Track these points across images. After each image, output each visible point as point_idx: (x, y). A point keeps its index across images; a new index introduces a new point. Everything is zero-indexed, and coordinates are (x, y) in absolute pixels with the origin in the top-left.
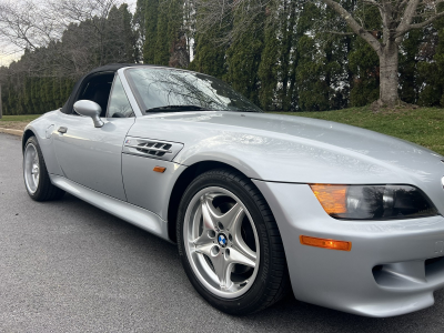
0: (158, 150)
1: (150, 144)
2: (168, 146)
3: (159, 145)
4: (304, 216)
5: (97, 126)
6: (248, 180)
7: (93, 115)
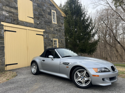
0: (67, 64)
1: (65, 63)
2: (69, 63)
3: (67, 63)
5: (52, 60)
7: (52, 58)
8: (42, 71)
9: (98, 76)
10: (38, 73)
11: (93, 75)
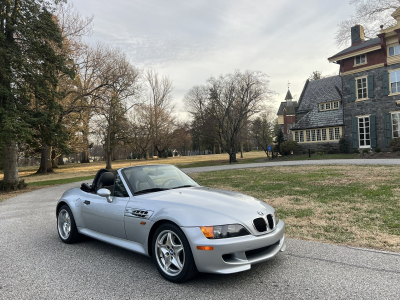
1: (138, 212)
2: (146, 213)
3: (142, 212)
4: (197, 239)
5: (109, 201)
6: (178, 227)
7: (107, 196)
8: (85, 231)
9: (212, 248)
10: (76, 238)
11: (199, 248)
